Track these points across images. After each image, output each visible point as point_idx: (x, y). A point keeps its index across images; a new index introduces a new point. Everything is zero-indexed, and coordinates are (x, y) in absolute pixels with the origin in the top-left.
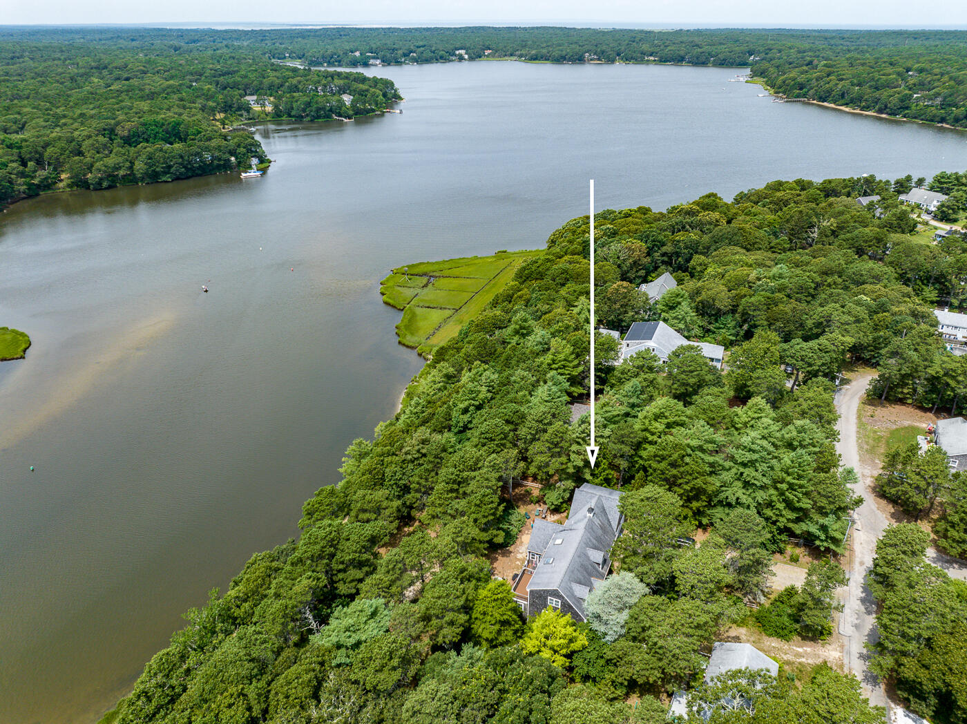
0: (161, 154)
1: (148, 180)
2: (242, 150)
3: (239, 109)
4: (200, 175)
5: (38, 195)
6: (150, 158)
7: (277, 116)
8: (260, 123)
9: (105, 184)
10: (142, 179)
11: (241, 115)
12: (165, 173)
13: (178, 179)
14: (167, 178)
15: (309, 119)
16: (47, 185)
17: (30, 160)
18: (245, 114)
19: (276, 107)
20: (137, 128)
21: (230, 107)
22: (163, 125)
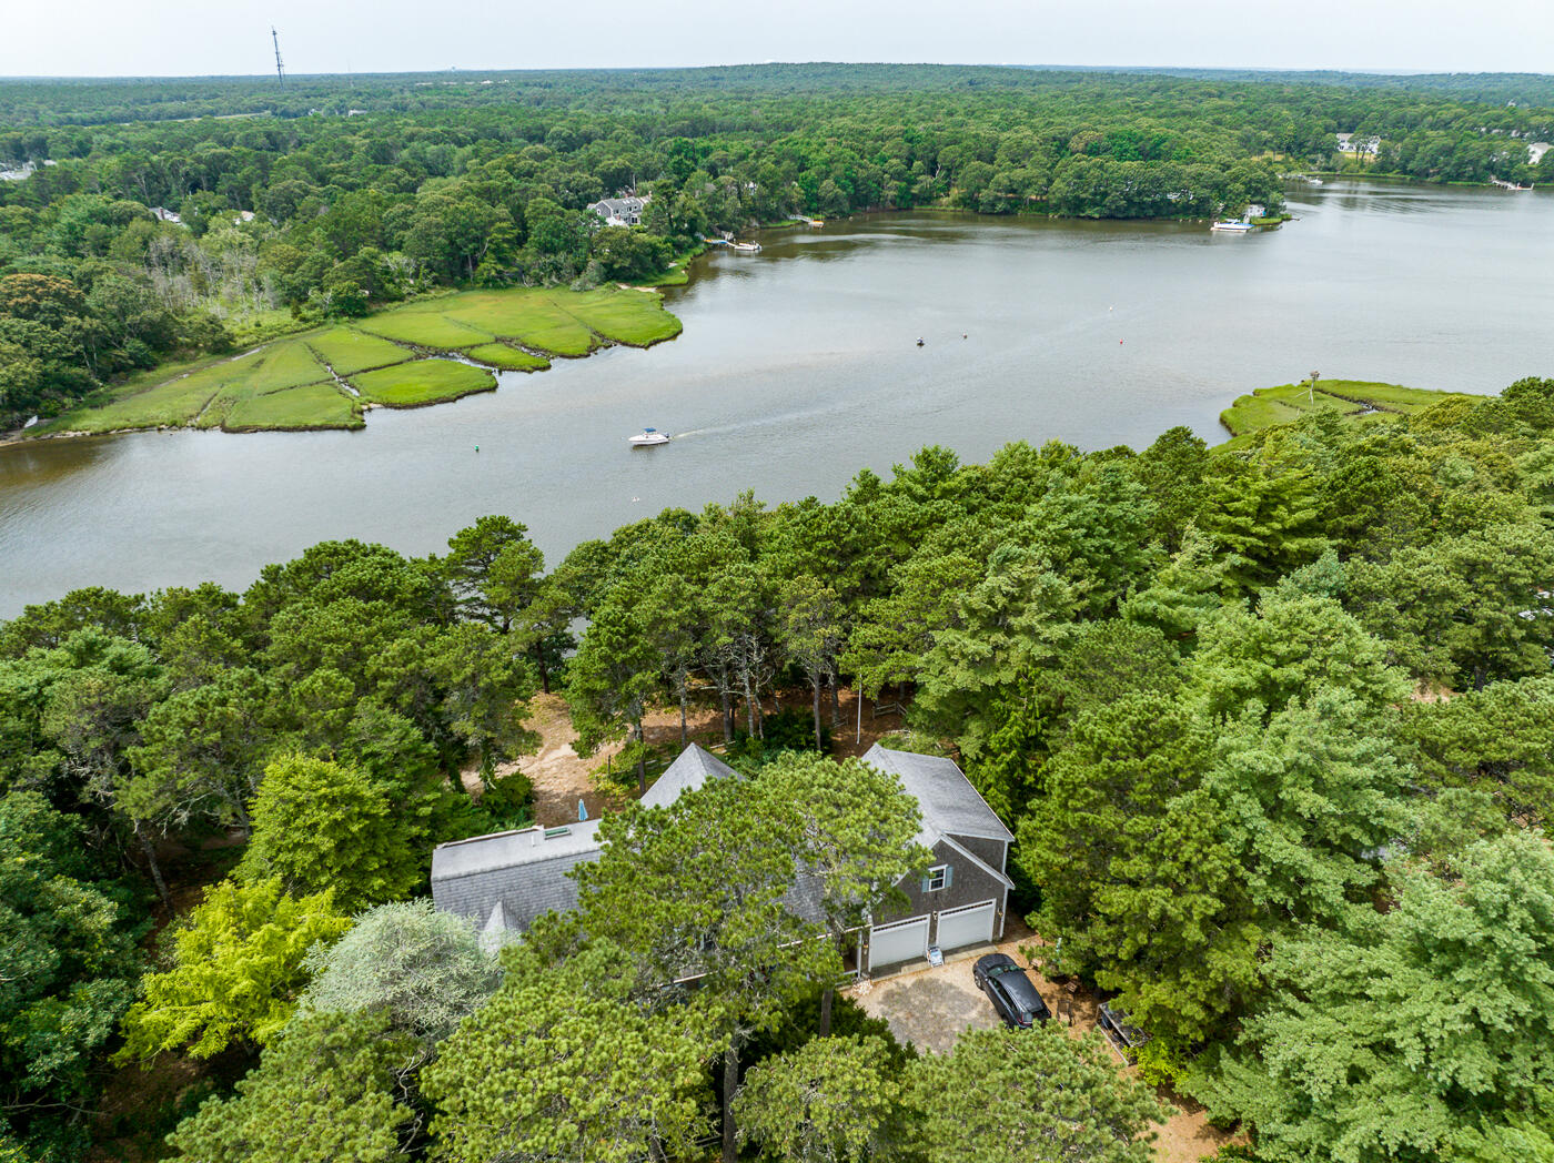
0: (1097, 172)
1: (1064, 211)
2: (1239, 187)
3: (1315, 150)
4: (1151, 218)
5: (909, 209)
6: (1080, 177)
7: (1379, 172)
8: (1343, 177)
9: (1000, 206)
10: (1057, 208)
11: (1314, 162)
12: (1094, 204)
13: (1111, 217)
14: (1093, 212)
15: (1438, 178)
16: (927, 198)
17: (921, 158)
18: (1320, 157)
19: (1385, 152)
20: (1100, 141)
21: (1301, 145)
22: (1141, 139)
